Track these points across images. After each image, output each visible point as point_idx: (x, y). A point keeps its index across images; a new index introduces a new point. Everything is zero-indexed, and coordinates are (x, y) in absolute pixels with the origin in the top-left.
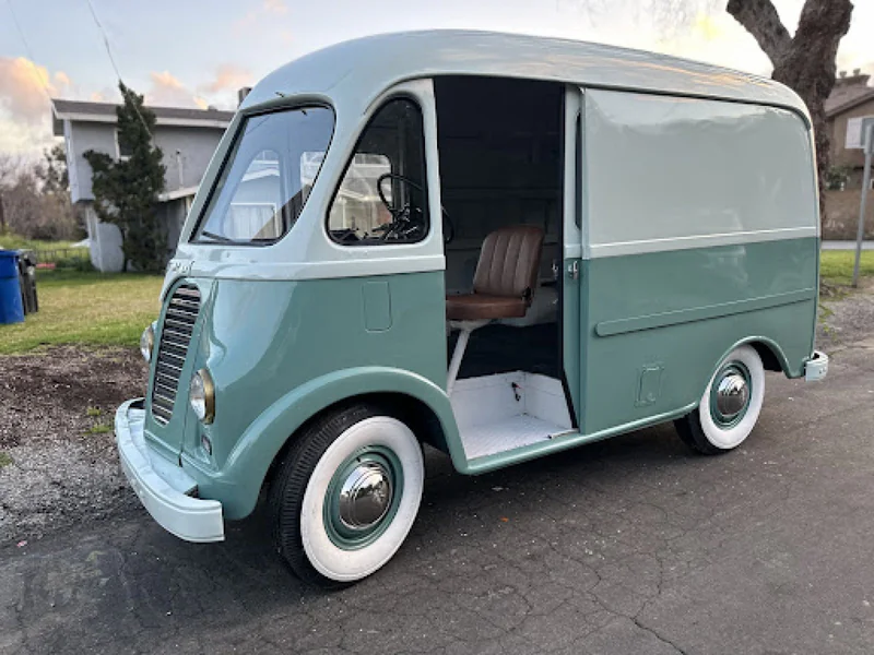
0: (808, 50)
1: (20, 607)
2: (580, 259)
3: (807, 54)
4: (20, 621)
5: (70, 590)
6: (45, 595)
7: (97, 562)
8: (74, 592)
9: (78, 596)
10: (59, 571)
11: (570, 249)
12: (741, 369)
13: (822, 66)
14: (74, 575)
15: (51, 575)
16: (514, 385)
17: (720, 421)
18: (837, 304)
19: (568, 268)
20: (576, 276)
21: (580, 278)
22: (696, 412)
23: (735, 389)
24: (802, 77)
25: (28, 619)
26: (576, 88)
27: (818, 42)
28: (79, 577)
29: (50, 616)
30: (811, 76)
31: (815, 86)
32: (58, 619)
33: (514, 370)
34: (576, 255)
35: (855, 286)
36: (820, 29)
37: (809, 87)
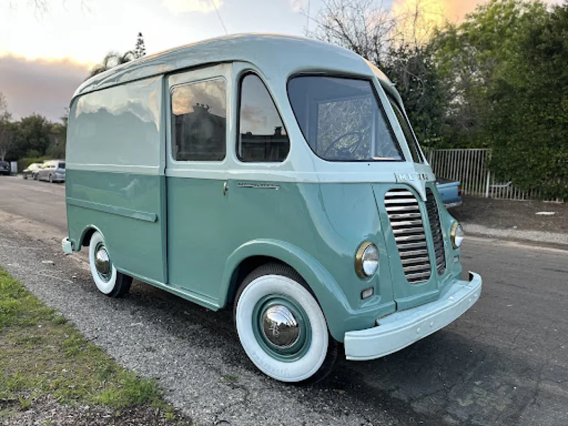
1: (532, 401)
4: (536, 393)
5: (498, 391)
6: (514, 398)
7: (470, 396)
8: (499, 387)
9: (498, 384)
10: (494, 408)
14: (488, 398)
15: (501, 408)
25: (532, 391)
28: (488, 395)
29: (520, 384)
32: (517, 381)
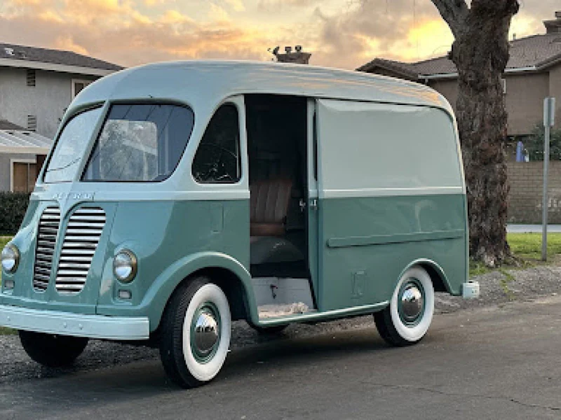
0: (481, 28)
2: (317, 199)
3: (481, 33)
11: (312, 192)
12: (418, 284)
13: (496, 43)
16: (272, 287)
17: (406, 321)
18: (520, 272)
19: (312, 204)
20: (316, 209)
21: (318, 211)
22: (388, 307)
23: (414, 298)
24: (477, 53)
26: (314, 99)
27: (489, 23)
30: (485, 53)
31: (490, 61)
33: (272, 276)
34: (315, 196)
35: (544, 260)
36: (490, 12)
37: (485, 62)
